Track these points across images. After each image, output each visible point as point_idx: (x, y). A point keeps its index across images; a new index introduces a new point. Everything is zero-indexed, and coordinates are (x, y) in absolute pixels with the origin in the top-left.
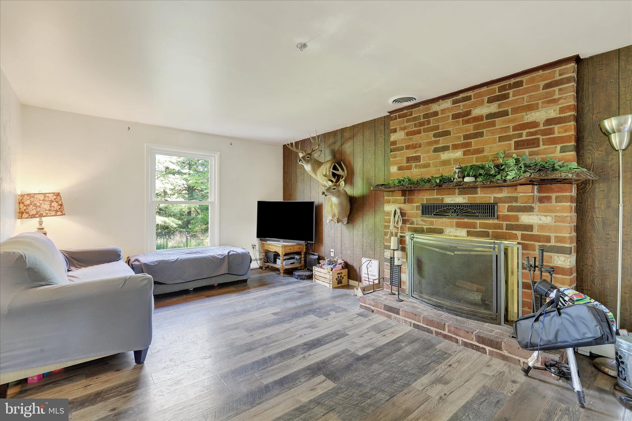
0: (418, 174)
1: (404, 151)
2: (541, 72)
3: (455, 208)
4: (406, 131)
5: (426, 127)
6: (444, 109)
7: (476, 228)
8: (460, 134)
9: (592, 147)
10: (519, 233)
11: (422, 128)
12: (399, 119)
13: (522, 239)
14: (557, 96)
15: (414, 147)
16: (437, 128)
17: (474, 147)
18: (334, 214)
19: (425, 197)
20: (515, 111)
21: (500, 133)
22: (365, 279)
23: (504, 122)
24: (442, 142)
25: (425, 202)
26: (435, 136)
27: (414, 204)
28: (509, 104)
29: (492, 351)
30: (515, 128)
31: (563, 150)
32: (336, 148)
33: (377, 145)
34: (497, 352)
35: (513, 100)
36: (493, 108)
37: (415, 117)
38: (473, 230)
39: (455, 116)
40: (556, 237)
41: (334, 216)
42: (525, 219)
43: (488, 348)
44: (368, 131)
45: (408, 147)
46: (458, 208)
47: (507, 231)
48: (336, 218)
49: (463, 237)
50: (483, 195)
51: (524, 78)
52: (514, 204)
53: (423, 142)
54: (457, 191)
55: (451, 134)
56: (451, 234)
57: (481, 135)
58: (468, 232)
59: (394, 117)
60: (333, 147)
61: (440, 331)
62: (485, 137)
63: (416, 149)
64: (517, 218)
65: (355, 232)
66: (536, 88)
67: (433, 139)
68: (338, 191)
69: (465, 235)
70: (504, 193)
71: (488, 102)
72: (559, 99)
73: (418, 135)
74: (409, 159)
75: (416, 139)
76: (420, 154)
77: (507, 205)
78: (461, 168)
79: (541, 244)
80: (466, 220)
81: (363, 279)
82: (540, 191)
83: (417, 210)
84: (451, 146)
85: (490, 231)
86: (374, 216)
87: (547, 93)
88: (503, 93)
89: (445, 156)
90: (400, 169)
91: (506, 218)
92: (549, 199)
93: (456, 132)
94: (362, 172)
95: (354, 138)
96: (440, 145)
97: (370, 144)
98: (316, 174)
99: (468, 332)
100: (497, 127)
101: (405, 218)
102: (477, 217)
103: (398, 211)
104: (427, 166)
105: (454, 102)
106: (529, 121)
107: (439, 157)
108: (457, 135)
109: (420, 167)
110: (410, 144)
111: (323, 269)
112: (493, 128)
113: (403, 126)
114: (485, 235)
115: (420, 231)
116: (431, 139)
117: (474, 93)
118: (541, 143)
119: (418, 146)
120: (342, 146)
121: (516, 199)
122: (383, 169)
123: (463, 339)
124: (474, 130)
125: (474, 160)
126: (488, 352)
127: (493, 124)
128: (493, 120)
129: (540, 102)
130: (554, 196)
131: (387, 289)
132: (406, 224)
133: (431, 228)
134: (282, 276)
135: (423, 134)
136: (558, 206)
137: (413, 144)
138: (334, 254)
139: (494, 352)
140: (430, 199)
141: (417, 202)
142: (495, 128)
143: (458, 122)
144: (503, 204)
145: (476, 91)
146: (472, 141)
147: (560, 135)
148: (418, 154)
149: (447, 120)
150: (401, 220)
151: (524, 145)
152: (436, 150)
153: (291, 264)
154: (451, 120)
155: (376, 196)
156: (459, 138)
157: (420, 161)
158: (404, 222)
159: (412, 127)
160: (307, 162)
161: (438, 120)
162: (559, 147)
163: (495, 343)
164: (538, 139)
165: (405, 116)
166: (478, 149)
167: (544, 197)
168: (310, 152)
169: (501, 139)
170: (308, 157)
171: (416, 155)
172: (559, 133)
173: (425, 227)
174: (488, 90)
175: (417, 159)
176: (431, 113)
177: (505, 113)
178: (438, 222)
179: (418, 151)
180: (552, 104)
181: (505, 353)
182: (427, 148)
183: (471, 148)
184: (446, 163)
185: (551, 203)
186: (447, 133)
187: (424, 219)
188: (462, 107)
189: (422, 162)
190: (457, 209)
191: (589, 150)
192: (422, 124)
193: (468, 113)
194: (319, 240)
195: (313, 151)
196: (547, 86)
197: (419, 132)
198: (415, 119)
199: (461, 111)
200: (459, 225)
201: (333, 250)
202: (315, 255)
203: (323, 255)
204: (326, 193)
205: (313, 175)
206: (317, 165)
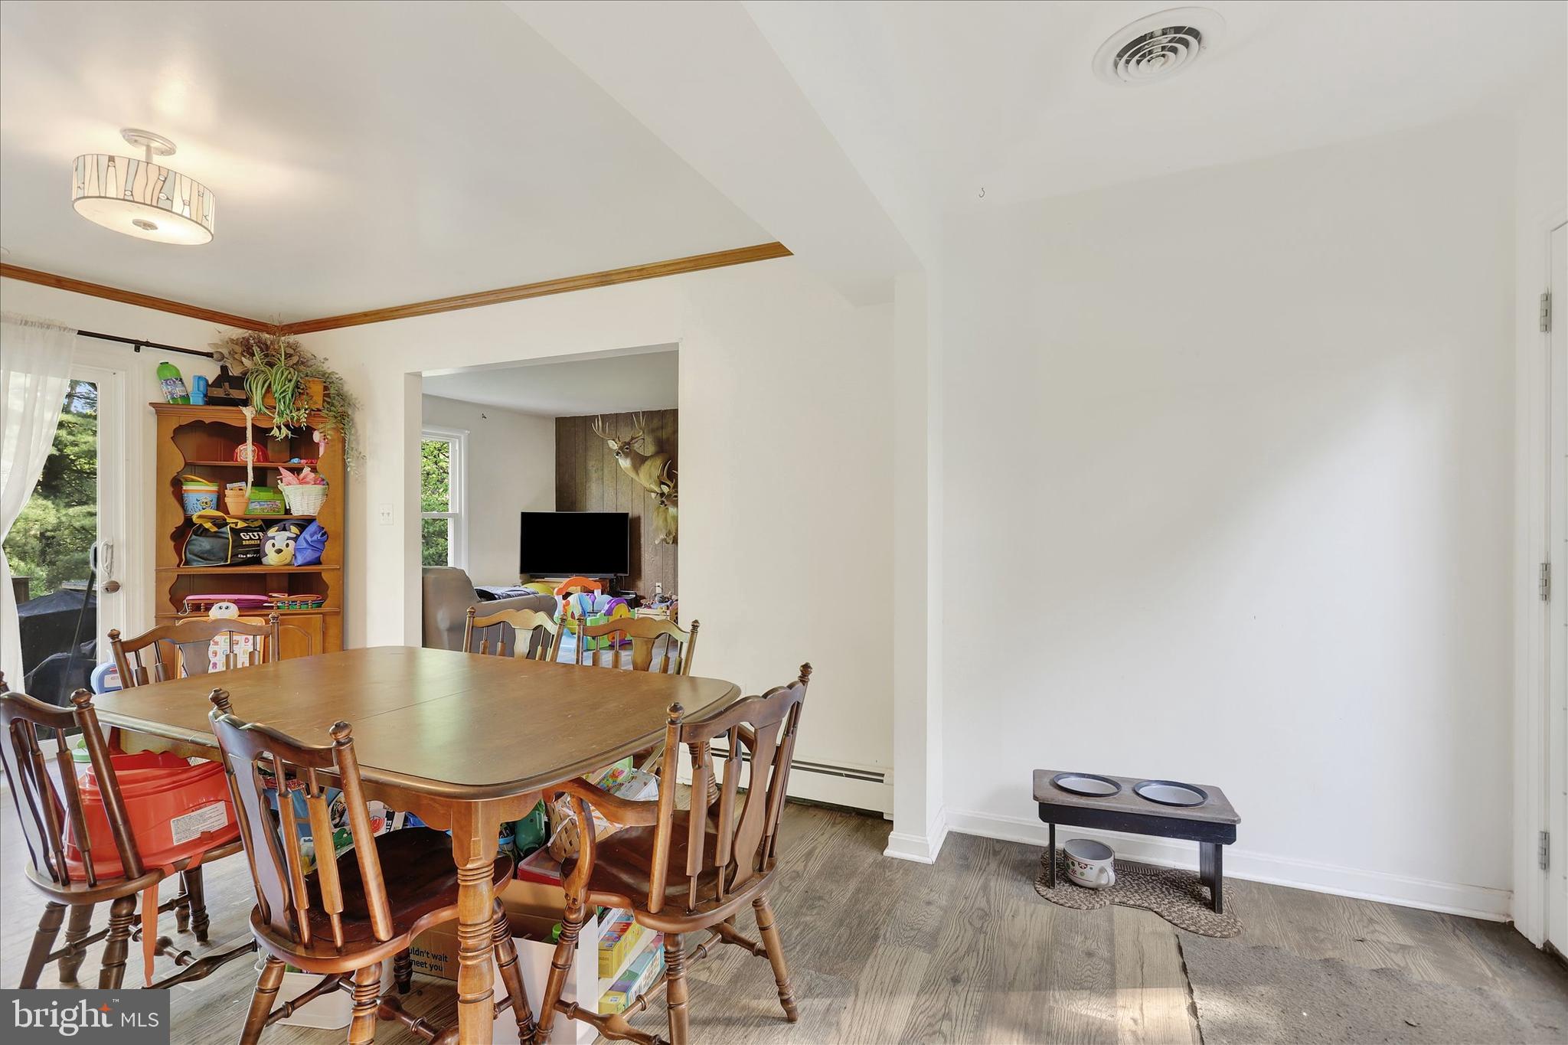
18: (670, 531)
32: (664, 437)
48: (671, 536)
60: (659, 434)
98: (638, 473)
138: (662, 589)
160: (627, 455)
168: (627, 440)
170: (627, 448)
194: (637, 573)
195: (633, 439)
201: (660, 584)
202: (628, 594)
203: (641, 593)
204: (666, 502)
205: (632, 475)
206: (639, 461)
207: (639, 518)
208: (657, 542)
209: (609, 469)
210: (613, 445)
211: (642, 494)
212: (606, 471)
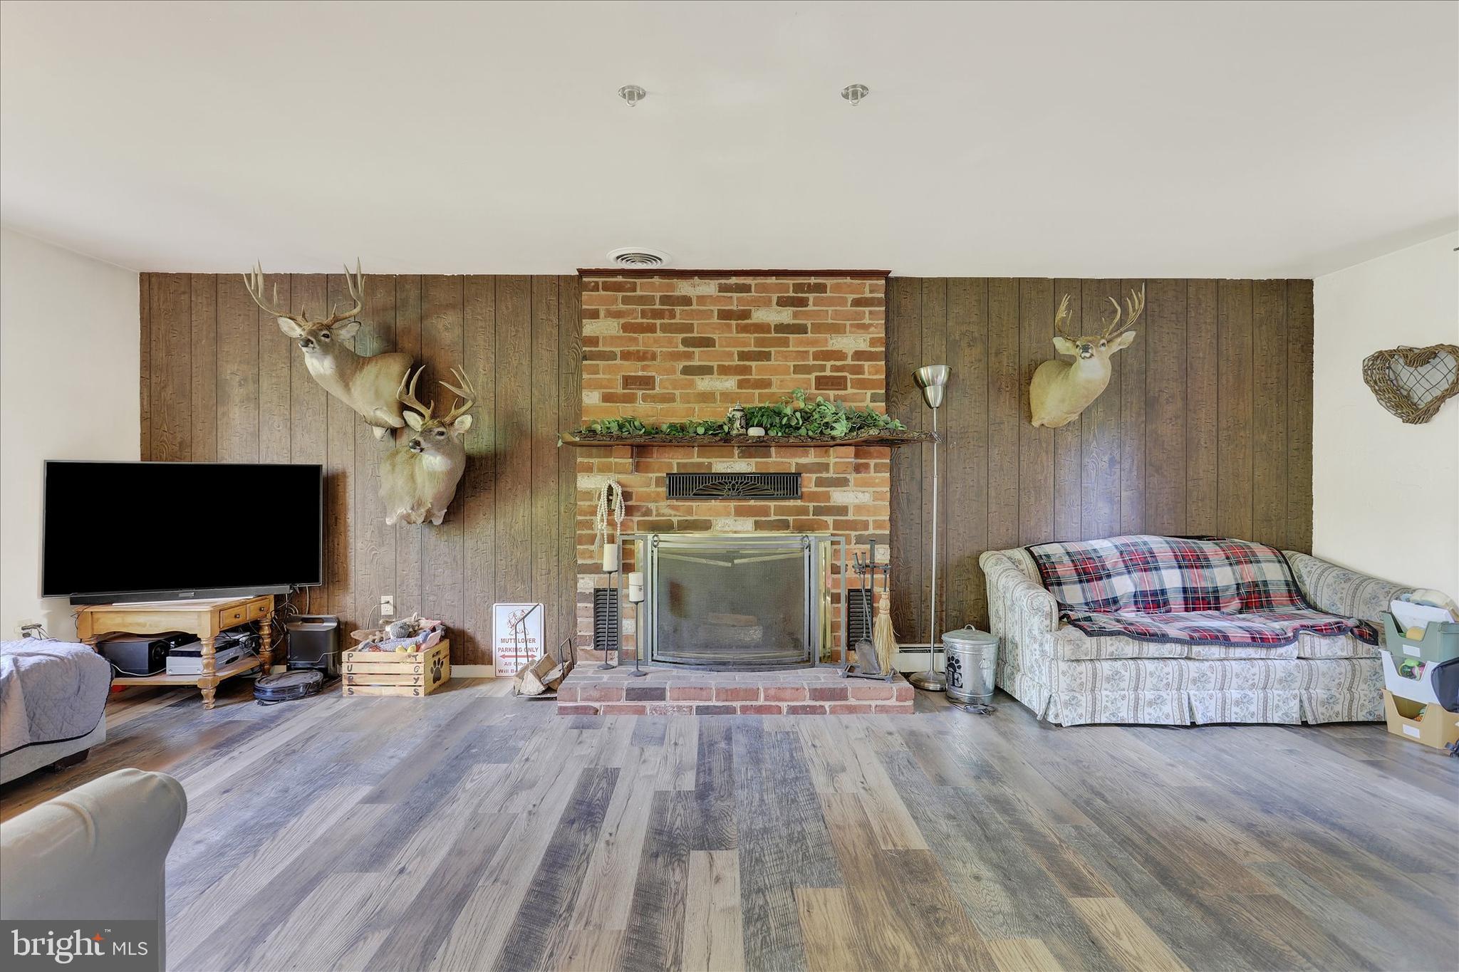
0: (650, 413)
1: (618, 362)
2: (848, 280)
3: (733, 482)
4: (622, 321)
5: (666, 321)
6: (703, 297)
7: (768, 515)
8: (733, 349)
9: (897, 397)
10: (830, 519)
11: (658, 322)
12: (605, 293)
13: (834, 529)
14: (867, 321)
15: (641, 357)
16: (689, 328)
17: (754, 376)
19: (675, 461)
20: (818, 328)
21: (795, 359)
22: (503, 653)
23: (801, 343)
24: (699, 357)
25: (675, 471)
26: (686, 342)
27: (651, 475)
28: (807, 315)
29: (835, 706)
30: (817, 356)
31: (874, 399)
32: (401, 324)
33: (537, 338)
34: (840, 706)
35: (814, 311)
36: (786, 316)
37: (642, 297)
38: (763, 519)
39: (725, 315)
40: (875, 522)
41: (417, 505)
42: (839, 497)
43: (827, 705)
44: (511, 298)
45: (626, 356)
46: (740, 481)
47: (815, 517)
48: (423, 510)
49: (747, 532)
50: (778, 460)
51: (829, 282)
52: (824, 475)
53: (659, 350)
54: (736, 451)
55: (717, 345)
56: (727, 529)
57: (766, 356)
58: (756, 523)
59: (593, 284)
60: (388, 319)
61: (748, 703)
62: (772, 362)
63: (645, 363)
64: (827, 497)
65: (470, 543)
66: (842, 302)
67: (681, 348)
68: (449, 440)
69: (750, 529)
70: (811, 457)
71: (778, 304)
72: (871, 325)
73: (650, 335)
74: (628, 381)
75: (643, 342)
76: (654, 374)
77: (814, 476)
78: (742, 411)
79: (858, 533)
80: (752, 503)
81: (497, 655)
82: (857, 456)
83: (657, 485)
84: (715, 369)
85: (791, 519)
86: (527, 501)
87: (856, 312)
88: (800, 295)
89: (704, 384)
90: (607, 398)
91: (813, 497)
92: (866, 466)
93: (724, 343)
94: (492, 395)
95: (466, 309)
96: (696, 363)
97: (517, 331)
98: (347, 387)
99: (797, 690)
100: (791, 349)
101: (629, 503)
102: (771, 497)
103: (618, 490)
104: (669, 399)
105: (723, 289)
106: (834, 349)
107: (691, 384)
108: (727, 349)
109: (654, 399)
110: (631, 349)
111: (382, 653)
112: (785, 349)
113: (614, 308)
114: (784, 525)
115: (667, 527)
116: (677, 347)
117: (756, 282)
118: (849, 385)
119: (649, 356)
120: (425, 322)
121: (825, 467)
122: (554, 393)
123: (789, 703)
124: (755, 346)
125: (756, 400)
126: (828, 709)
127: (785, 343)
128: (785, 335)
129: (848, 323)
130: (872, 462)
131: (587, 659)
132: (632, 515)
133: (687, 520)
134: (212, 706)
135: (659, 334)
136: (876, 478)
137: (638, 351)
138: (395, 607)
139: (838, 706)
140: (685, 465)
141: (659, 471)
142: (788, 349)
143: (729, 326)
144: (808, 475)
145: (760, 280)
146: (753, 364)
147: (870, 377)
148: (650, 374)
149: (709, 319)
150: (624, 508)
151: (827, 384)
152: (687, 371)
153: (228, 662)
154: (715, 320)
155: (534, 455)
156: (730, 355)
157: (654, 388)
158: (629, 511)
159: (635, 315)
160: (326, 349)
161: (692, 314)
162: (869, 393)
163: (839, 692)
164: (845, 378)
165: (618, 288)
166: (762, 381)
167: (861, 464)
168: (324, 322)
169: (797, 369)
170: (324, 338)
171: (645, 374)
172: (870, 373)
173: (675, 520)
174: (776, 284)
175: (647, 382)
176: (678, 297)
177: (801, 329)
178: (701, 509)
179: (649, 366)
180: (862, 331)
181: (852, 702)
182: (668, 364)
183: (750, 377)
184: (706, 397)
185: (869, 473)
186: (708, 343)
187: (672, 504)
188: (735, 302)
189: (658, 390)
190: (737, 483)
191: (894, 402)
192: (658, 314)
193: (745, 315)
194: (336, 578)
195: (336, 320)
196: (857, 303)
197: (651, 329)
198: (642, 300)
199: (735, 308)
200: (740, 512)
201: (390, 598)
202: (322, 620)
203: (349, 616)
204: (424, 444)
205: (336, 390)
206: (349, 363)
207: (344, 474)
208: (389, 521)
209: (274, 380)
210: (293, 329)
211: (350, 430)
212: (265, 384)
